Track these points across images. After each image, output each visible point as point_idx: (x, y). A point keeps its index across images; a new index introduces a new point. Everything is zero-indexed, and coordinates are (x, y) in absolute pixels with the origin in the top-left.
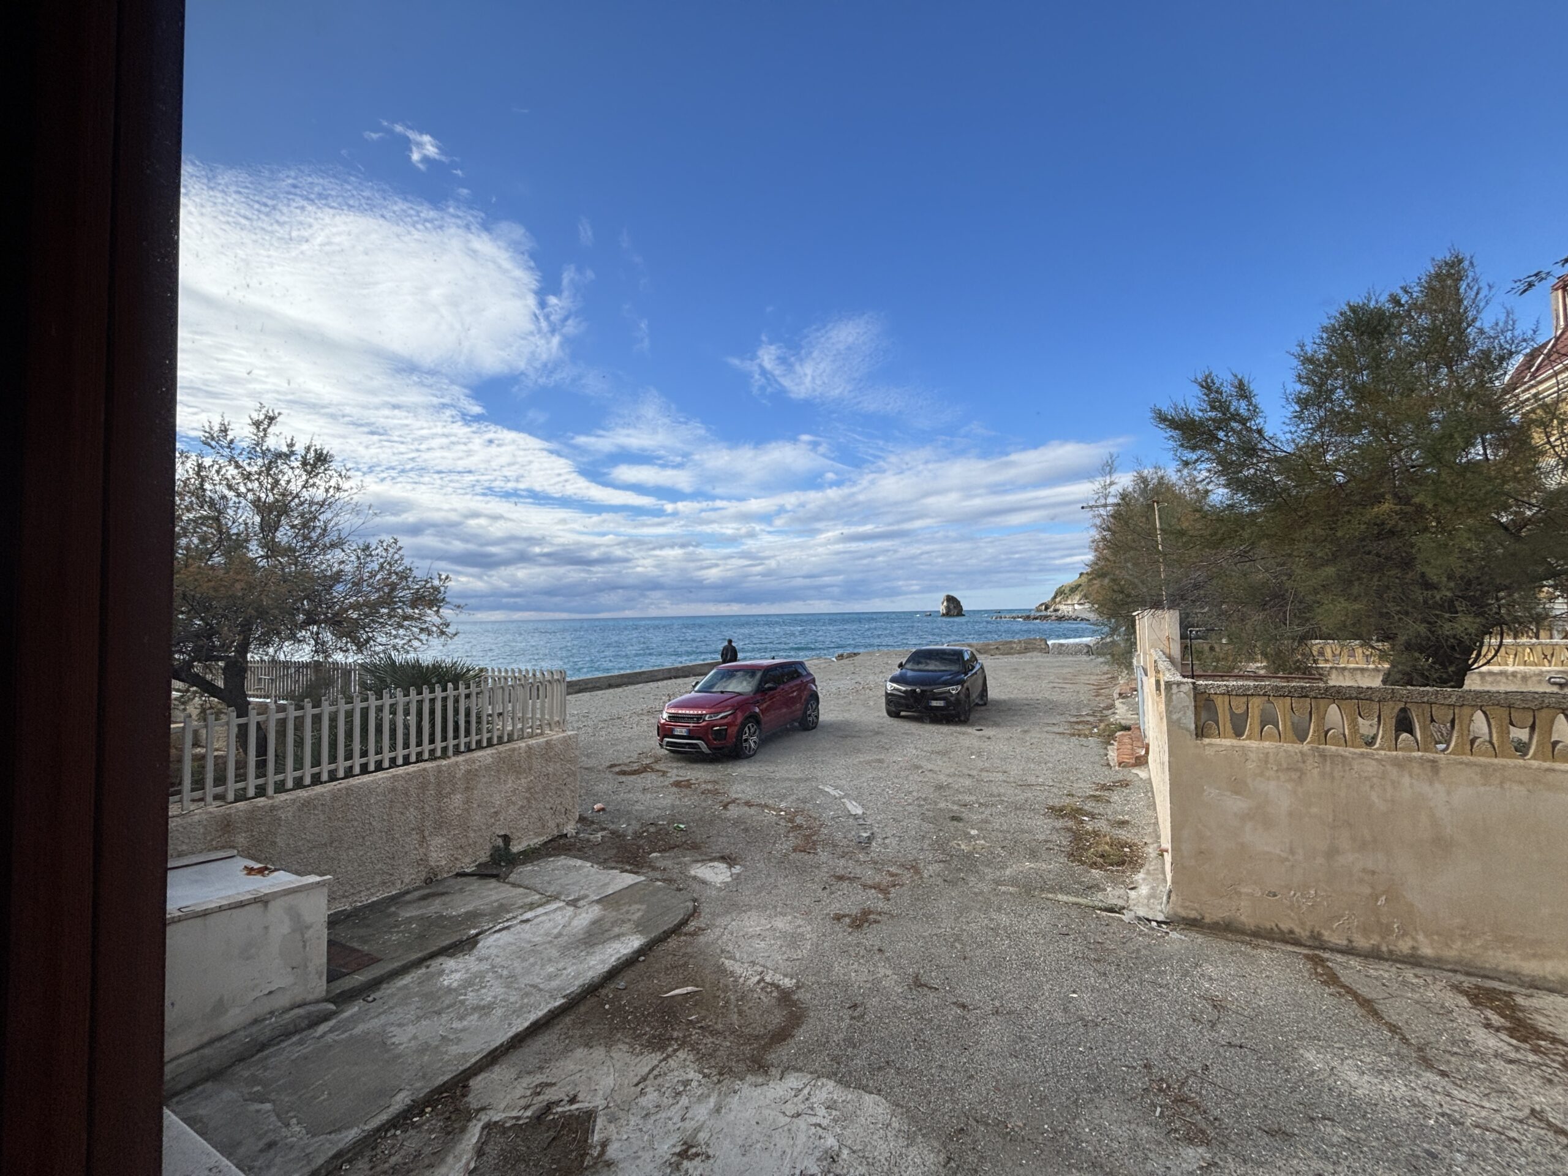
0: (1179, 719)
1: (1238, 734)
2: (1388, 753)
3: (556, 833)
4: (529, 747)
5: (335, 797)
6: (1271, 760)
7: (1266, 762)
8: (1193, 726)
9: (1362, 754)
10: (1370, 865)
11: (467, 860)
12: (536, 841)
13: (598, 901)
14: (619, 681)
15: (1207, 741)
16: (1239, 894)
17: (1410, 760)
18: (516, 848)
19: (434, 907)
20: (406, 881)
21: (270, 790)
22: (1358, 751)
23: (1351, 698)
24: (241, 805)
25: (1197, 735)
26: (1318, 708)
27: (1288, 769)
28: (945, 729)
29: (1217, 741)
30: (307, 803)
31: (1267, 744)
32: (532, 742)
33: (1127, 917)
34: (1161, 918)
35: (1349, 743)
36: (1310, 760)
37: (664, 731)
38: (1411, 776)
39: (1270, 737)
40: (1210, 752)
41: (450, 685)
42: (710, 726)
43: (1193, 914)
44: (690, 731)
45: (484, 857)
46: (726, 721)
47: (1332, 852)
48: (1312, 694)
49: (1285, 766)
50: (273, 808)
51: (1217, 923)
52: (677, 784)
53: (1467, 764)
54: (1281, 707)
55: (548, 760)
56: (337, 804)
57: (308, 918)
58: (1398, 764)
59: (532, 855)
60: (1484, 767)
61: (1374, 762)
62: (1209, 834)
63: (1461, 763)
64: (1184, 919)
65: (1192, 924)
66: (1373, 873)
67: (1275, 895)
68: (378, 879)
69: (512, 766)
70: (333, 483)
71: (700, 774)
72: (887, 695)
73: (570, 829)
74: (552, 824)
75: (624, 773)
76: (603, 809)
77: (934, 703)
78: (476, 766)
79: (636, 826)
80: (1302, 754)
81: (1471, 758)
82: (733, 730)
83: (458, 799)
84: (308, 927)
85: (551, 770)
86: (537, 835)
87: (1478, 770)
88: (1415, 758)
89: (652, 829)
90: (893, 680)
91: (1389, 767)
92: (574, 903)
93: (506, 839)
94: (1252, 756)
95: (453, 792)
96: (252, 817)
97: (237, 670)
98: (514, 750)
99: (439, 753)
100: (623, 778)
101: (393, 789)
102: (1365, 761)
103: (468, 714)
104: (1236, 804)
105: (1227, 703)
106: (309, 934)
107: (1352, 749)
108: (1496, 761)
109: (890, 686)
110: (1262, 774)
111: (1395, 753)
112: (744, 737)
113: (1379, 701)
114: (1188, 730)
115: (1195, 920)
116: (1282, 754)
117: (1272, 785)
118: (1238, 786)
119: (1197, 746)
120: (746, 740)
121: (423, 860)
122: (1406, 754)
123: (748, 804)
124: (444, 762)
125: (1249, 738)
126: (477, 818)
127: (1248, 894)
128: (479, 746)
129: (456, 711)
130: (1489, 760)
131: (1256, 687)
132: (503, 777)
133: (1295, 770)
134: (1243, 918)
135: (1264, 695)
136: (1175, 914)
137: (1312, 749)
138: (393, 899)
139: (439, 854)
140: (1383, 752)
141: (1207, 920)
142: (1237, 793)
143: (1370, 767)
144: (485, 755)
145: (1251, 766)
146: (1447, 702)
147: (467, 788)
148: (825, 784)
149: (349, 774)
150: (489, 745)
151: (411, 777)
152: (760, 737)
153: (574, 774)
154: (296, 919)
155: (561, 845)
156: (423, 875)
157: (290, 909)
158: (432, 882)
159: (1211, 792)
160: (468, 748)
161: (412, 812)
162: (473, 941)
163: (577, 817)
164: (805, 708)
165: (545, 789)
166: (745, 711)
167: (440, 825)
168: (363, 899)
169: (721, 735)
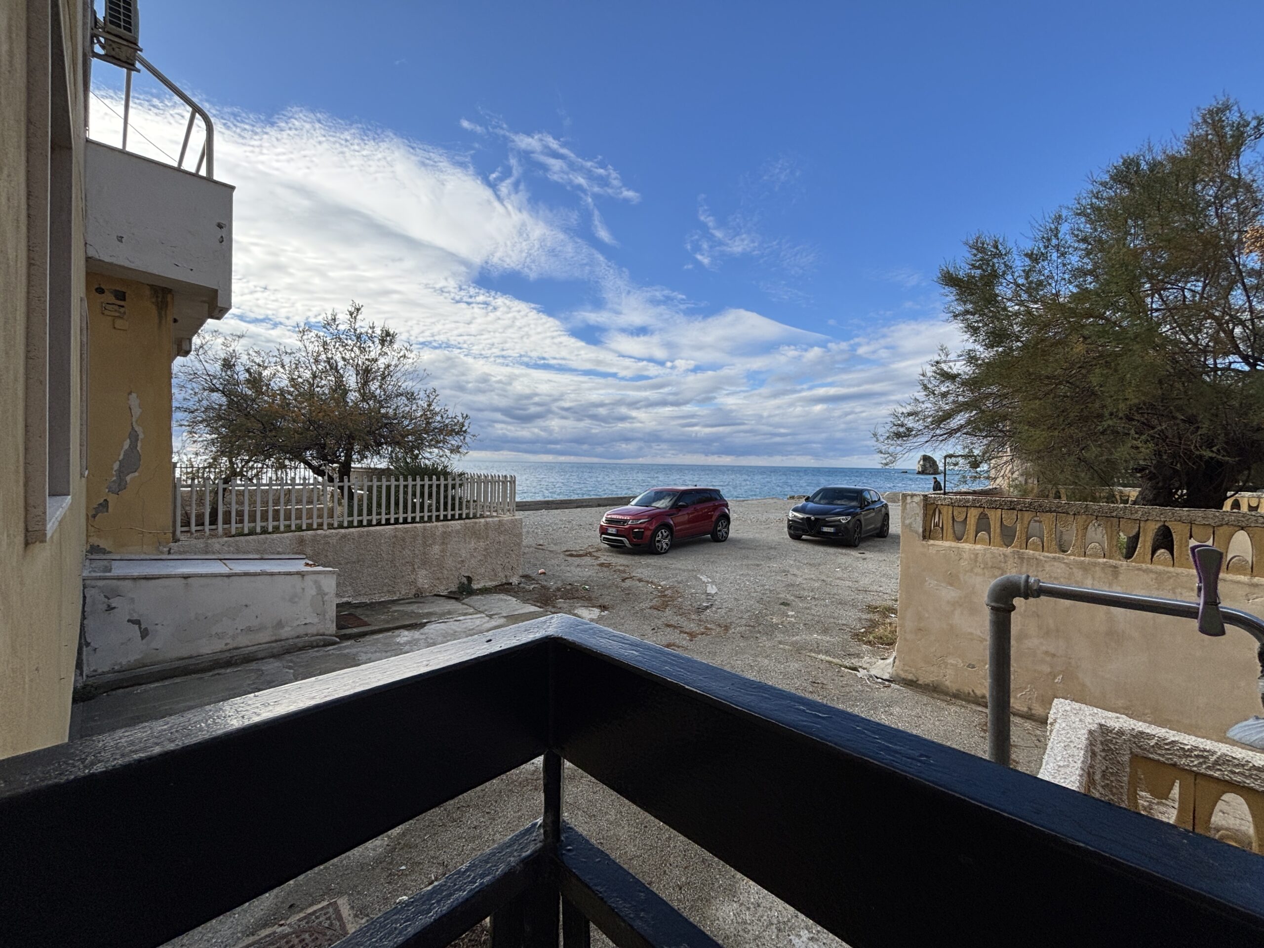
0: (910, 524)
1: (959, 539)
2: (1077, 558)
3: (504, 581)
4: (487, 523)
5: (360, 536)
6: (980, 559)
7: (976, 561)
8: (921, 530)
9: (1054, 558)
10: (1052, 650)
11: (442, 588)
12: (490, 584)
13: (505, 617)
14: (606, 502)
15: (931, 542)
16: (946, 664)
17: (1095, 564)
18: (475, 586)
19: (414, 608)
20: (403, 593)
21: (325, 527)
22: (1051, 555)
23: (1051, 511)
24: (309, 532)
25: (924, 538)
26: (1022, 519)
27: (992, 567)
28: (831, 550)
29: (940, 543)
30: (344, 536)
31: (978, 547)
32: (488, 520)
33: (861, 673)
34: (886, 676)
35: (1045, 549)
36: (1010, 561)
37: (603, 531)
38: (1093, 578)
39: (982, 541)
40: (932, 550)
41: (434, 477)
42: (631, 528)
43: (910, 677)
44: (618, 531)
45: (454, 588)
46: (643, 526)
47: (1021, 637)
48: (1019, 507)
49: (990, 564)
50: (325, 536)
51: (928, 685)
52: (601, 565)
53: (1144, 571)
54: (994, 516)
55: (500, 533)
56: (362, 540)
57: (326, 590)
58: (1084, 568)
59: (485, 591)
60: (1159, 574)
61: (1063, 566)
62: (927, 615)
63: (1139, 569)
64: (904, 679)
65: (910, 684)
66: (1054, 655)
67: (973, 667)
68: (385, 589)
69: (475, 534)
70: (402, 354)
71: (620, 560)
72: (789, 521)
73: (515, 580)
74: (502, 575)
75: (571, 555)
76: (544, 573)
77: (825, 529)
78: (450, 529)
79: (559, 584)
80: (1005, 556)
81: (1149, 566)
82: (648, 533)
83: (436, 549)
84: (326, 594)
85: (502, 539)
86: (491, 580)
87: (1154, 576)
88: (1099, 563)
89: (569, 587)
90: (795, 510)
91: (1075, 570)
92: (490, 616)
93: (469, 579)
94: (965, 556)
95: (434, 543)
96: (314, 539)
97: (345, 470)
98: (476, 523)
99: (426, 519)
100: (569, 558)
101: (395, 536)
102: (1055, 564)
103: (453, 498)
104: (949, 594)
105: (950, 512)
106: (326, 598)
107: (1046, 554)
108: (1171, 569)
109: (792, 514)
110: (971, 570)
111: (1083, 559)
112: (657, 539)
113: (1074, 514)
114: (917, 532)
115: (911, 681)
116: (988, 555)
117: (979, 579)
118: (952, 580)
119: (923, 546)
120: (659, 541)
121: (414, 582)
122: (1093, 560)
123: (640, 580)
124: (428, 524)
125: (966, 542)
126: (450, 562)
127: (952, 665)
128: (453, 518)
129: (446, 497)
130: (1166, 569)
131: (974, 500)
132: (468, 540)
134: (948, 683)
135: (980, 507)
136: (897, 675)
137: (1014, 552)
138: (393, 602)
139: (423, 579)
140: (1072, 558)
141: (920, 682)
142: (951, 585)
143: (1059, 569)
144: (456, 524)
145: (963, 563)
146: (1133, 517)
147: (443, 543)
148: (702, 574)
149: (370, 524)
150: (460, 518)
151: (407, 531)
152: (671, 540)
153: (519, 544)
154: (319, 588)
155: (505, 588)
156: (413, 591)
157: (316, 582)
158: (419, 596)
159: (931, 583)
160: (446, 519)
161: (407, 552)
162: (423, 625)
163: (521, 574)
164: (717, 525)
165: (498, 551)
166: (659, 520)
167: (425, 563)
168: (377, 598)
169: (639, 535)
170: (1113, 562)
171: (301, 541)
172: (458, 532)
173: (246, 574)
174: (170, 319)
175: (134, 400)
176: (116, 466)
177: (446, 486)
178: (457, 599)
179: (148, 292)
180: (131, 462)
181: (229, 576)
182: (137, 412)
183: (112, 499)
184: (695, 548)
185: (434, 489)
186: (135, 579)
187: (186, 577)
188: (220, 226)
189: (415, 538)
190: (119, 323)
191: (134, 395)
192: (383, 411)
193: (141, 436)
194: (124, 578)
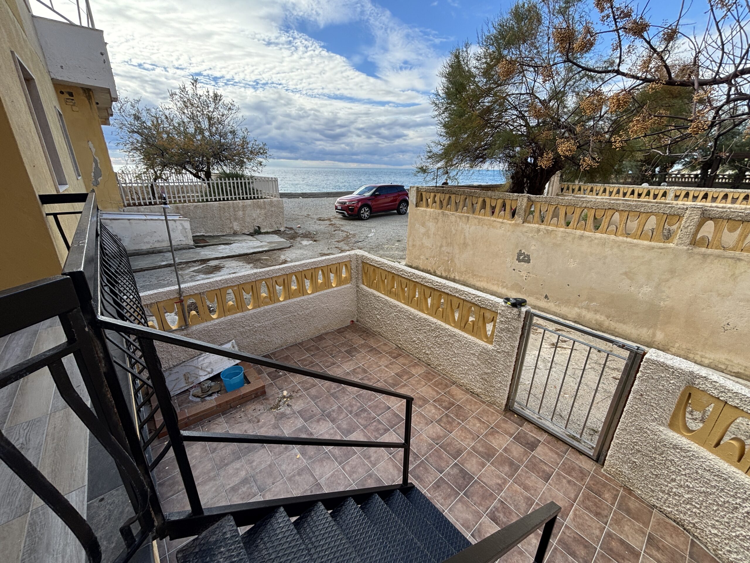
0: (412, 200)
1: (426, 206)
2: (459, 214)
3: (277, 229)
4: (264, 202)
5: (203, 206)
7: (431, 216)
8: (416, 203)
10: (449, 251)
11: (246, 231)
12: (269, 230)
15: (418, 208)
16: (420, 258)
17: (464, 216)
18: (262, 231)
19: (231, 238)
20: (228, 233)
21: (187, 202)
23: (454, 194)
25: (417, 206)
26: (445, 198)
29: (421, 208)
30: (196, 206)
31: (432, 210)
32: (265, 200)
35: (451, 210)
36: (441, 216)
37: (337, 208)
38: (462, 222)
39: (434, 208)
40: (418, 212)
42: (348, 206)
44: (343, 207)
45: (251, 231)
46: (353, 205)
47: (441, 246)
48: (445, 192)
49: (435, 217)
50: (188, 206)
54: (438, 197)
55: (272, 206)
57: (187, 227)
58: (460, 218)
59: (267, 233)
62: (416, 239)
66: (449, 253)
68: (220, 231)
69: (259, 207)
71: (340, 222)
73: (282, 229)
74: (275, 226)
75: (320, 220)
76: (300, 227)
78: (246, 204)
80: (440, 214)
82: (357, 209)
83: (240, 213)
84: (186, 229)
85: (273, 209)
86: (270, 228)
91: (458, 219)
92: (262, 242)
93: (259, 227)
94: (428, 214)
95: (239, 211)
96: (183, 207)
97: (208, 174)
98: (259, 201)
100: (317, 221)
102: (453, 216)
103: (250, 189)
104: (422, 230)
105: (425, 195)
110: (429, 220)
111: (461, 214)
114: (414, 204)
116: (435, 214)
117: (431, 224)
118: (423, 224)
119: (416, 210)
120: (363, 213)
121: (232, 228)
122: (464, 214)
123: (342, 231)
125: (429, 208)
126: (248, 219)
127: (422, 259)
128: (247, 199)
131: (432, 189)
132: (255, 209)
133: (436, 219)
134: (420, 266)
135: (434, 193)
137: (442, 212)
138: (223, 236)
139: (236, 226)
143: (453, 219)
144: (249, 202)
145: (427, 217)
147: (243, 210)
148: (373, 229)
149: (207, 201)
150: (251, 198)
151: (225, 204)
152: (371, 213)
153: (283, 212)
154: (183, 226)
155: (277, 232)
156: (233, 232)
157: (181, 224)
158: (235, 234)
159: (417, 225)
160: (243, 199)
161: (226, 214)
162: (231, 244)
163: (285, 225)
164: (399, 205)
165: (271, 215)
166: (364, 202)
167: (236, 219)
168: (216, 234)
169: (352, 210)
170: (468, 215)
171: (177, 208)
172: (250, 205)
173: (152, 220)
174: (94, 103)
175: (91, 145)
176: (93, 174)
177: (245, 183)
178: (252, 236)
179: (81, 91)
180: (98, 173)
181: (145, 220)
182: (94, 150)
183: (95, 188)
184: (385, 218)
185: (224, 185)
186: (111, 219)
187: (129, 220)
188: (102, 54)
189: (229, 207)
190: (74, 108)
191: (90, 142)
192: (223, 141)
193: (99, 161)
194: (106, 219)
